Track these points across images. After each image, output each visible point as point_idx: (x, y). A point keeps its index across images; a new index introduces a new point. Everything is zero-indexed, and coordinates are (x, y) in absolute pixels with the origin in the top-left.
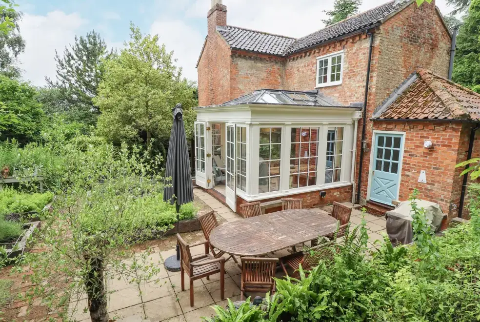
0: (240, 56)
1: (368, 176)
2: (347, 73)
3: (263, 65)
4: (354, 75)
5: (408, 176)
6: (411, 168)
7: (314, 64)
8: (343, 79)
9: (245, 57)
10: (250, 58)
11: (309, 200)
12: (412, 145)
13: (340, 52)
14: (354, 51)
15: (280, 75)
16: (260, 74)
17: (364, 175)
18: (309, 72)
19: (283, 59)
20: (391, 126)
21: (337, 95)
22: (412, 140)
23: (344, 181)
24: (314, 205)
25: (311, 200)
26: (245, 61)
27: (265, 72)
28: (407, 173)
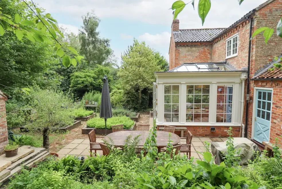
0: (180, 46)
1: (252, 120)
2: (240, 48)
3: (197, 49)
4: (244, 48)
5: (275, 123)
6: (277, 117)
7: (225, 44)
8: (238, 52)
9: (184, 46)
10: (188, 46)
11: (201, 131)
12: (277, 99)
13: (236, 35)
14: (243, 32)
15: (209, 53)
16: (194, 54)
17: (250, 120)
18: (223, 50)
19: (211, 43)
20: (264, 84)
21: (235, 63)
22: (277, 94)
23: (235, 122)
24: (206, 135)
25: (204, 132)
26: (184, 48)
27: (198, 52)
28: (275, 121)
